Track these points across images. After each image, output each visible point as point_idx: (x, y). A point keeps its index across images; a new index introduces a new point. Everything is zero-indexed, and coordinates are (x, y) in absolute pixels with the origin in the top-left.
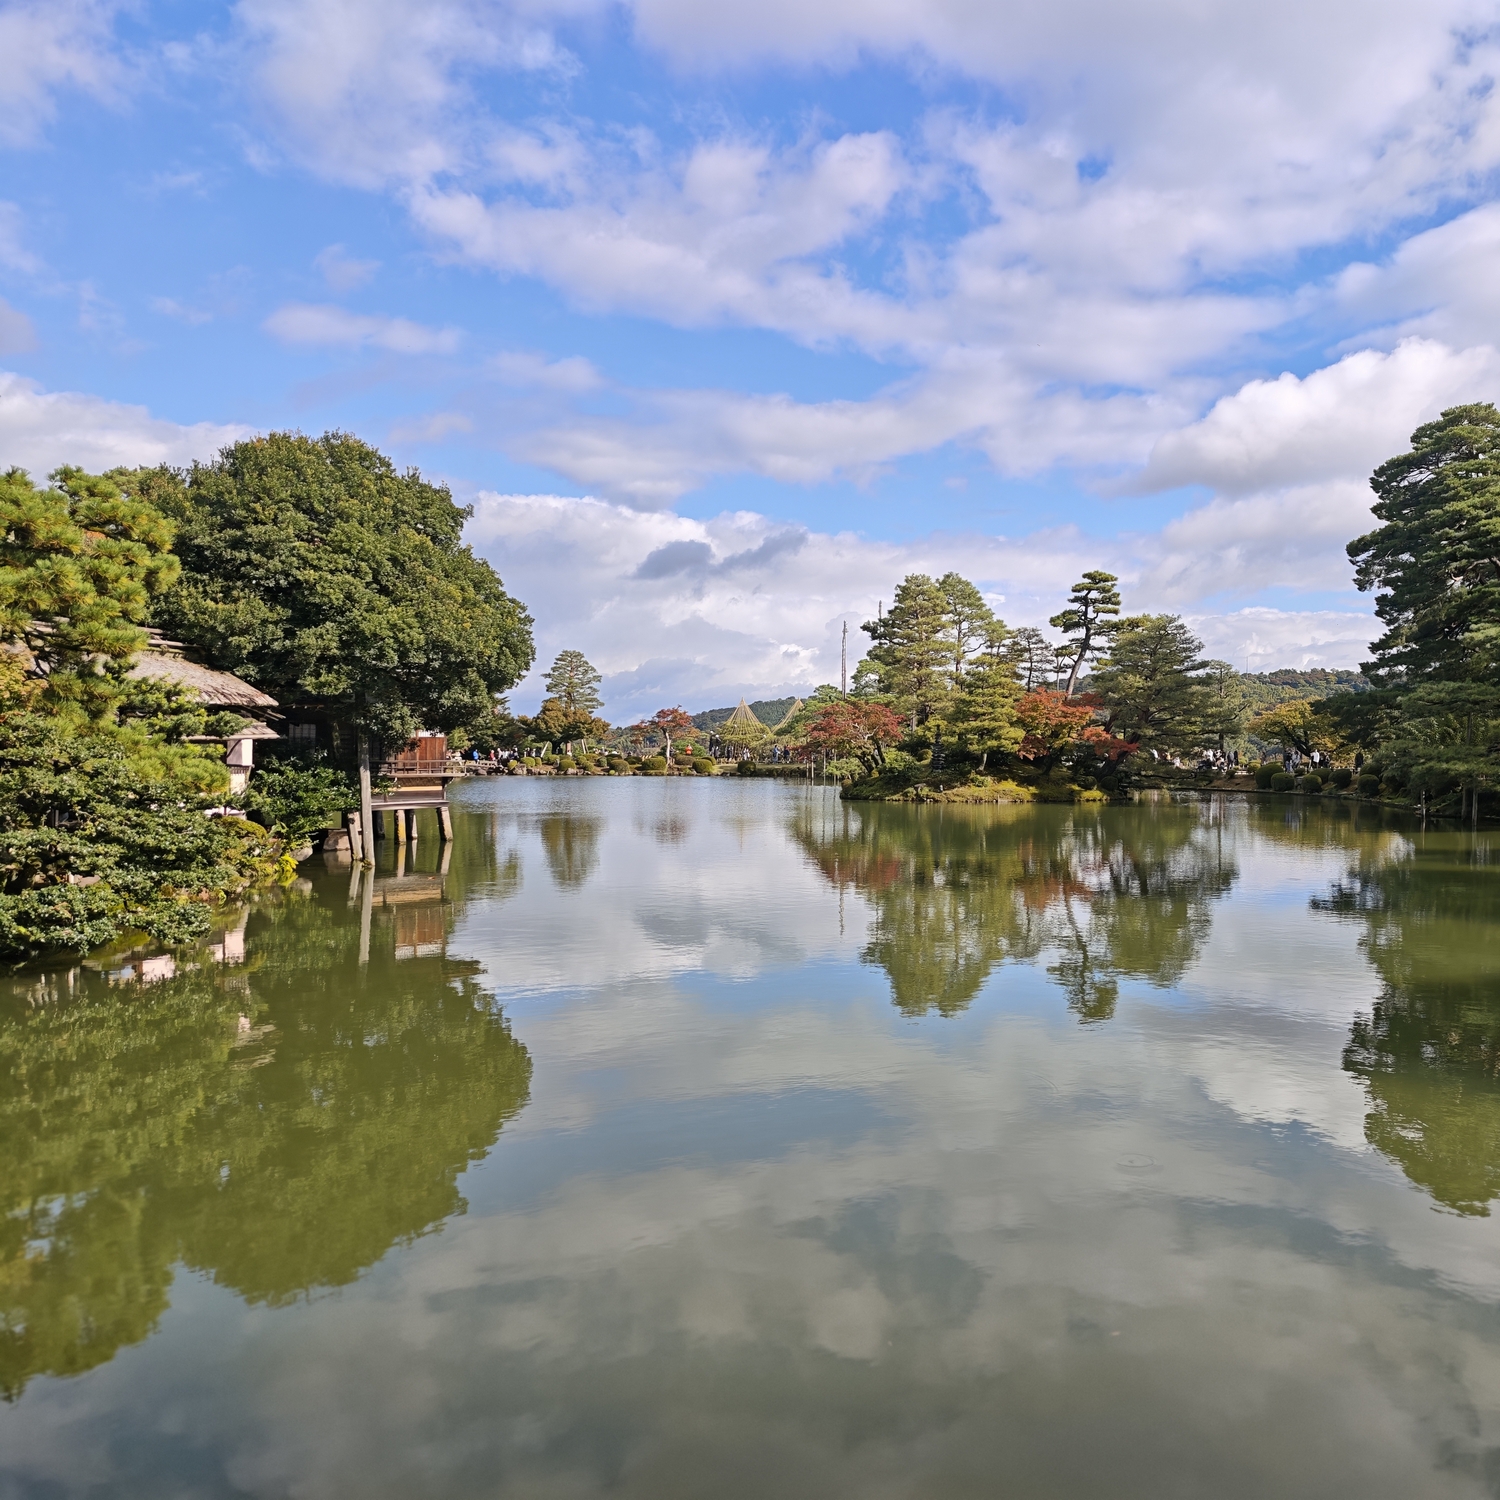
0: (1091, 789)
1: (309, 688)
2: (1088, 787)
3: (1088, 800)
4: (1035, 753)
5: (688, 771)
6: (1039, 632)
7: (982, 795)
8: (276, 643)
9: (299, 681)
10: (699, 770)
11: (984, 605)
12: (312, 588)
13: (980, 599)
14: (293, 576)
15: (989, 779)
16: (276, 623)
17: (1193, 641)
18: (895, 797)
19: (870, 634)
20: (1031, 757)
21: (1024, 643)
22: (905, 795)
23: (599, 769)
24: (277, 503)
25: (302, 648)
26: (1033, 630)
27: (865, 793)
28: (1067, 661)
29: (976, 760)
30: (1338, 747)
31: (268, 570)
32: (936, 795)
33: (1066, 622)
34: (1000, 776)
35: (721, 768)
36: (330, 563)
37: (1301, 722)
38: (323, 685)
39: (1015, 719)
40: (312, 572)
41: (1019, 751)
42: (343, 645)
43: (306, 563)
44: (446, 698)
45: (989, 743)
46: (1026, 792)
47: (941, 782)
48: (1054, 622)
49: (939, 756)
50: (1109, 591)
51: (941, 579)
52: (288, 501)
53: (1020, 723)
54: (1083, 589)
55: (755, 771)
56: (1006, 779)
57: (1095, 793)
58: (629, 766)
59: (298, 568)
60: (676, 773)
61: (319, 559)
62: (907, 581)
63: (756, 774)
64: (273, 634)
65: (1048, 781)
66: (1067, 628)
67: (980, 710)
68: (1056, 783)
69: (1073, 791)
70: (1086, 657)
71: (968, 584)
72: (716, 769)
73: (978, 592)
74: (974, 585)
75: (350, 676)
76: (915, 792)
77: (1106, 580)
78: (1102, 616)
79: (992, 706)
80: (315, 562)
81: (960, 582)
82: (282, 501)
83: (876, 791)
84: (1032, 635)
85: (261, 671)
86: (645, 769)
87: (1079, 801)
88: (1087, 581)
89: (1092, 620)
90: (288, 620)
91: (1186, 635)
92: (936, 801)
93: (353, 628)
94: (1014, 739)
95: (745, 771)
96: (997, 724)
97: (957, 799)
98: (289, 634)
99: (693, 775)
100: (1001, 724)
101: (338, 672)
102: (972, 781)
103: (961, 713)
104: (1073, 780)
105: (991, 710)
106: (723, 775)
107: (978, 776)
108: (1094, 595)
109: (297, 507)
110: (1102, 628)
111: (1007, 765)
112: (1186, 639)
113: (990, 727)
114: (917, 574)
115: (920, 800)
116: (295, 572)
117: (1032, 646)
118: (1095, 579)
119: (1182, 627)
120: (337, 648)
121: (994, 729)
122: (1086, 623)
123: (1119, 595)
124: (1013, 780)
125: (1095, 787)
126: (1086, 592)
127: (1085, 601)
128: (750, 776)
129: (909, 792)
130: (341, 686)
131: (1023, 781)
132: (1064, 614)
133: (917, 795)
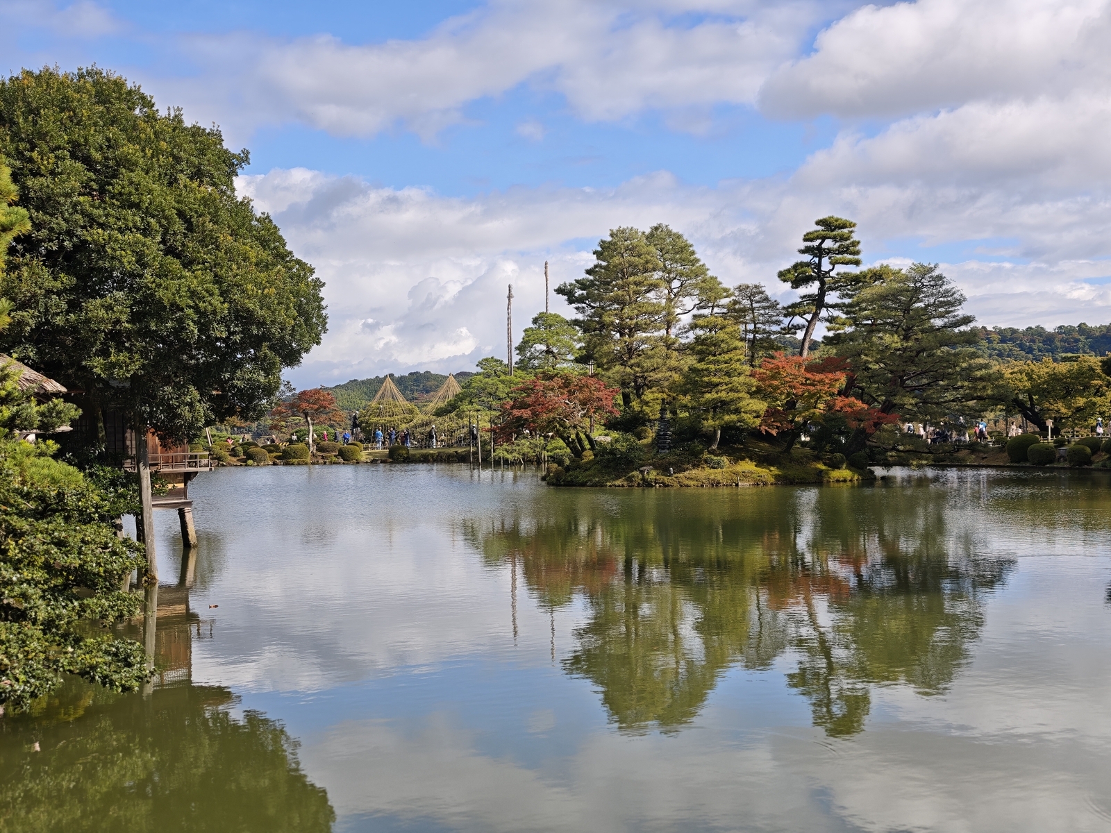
0: (839, 468)
1: (97, 370)
2: (835, 466)
3: (838, 481)
4: (778, 427)
5: (334, 459)
6: (763, 289)
7: (719, 477)
8: (58, 318)
9: (84, 363)
10: (346, 457)
11: (698, 260)
12: (101, 249)
13: (693, 253)
14: (77, 236)
15: (725, 459)
16: (59, 294)
17: (953, 294)
18: (618, 482)
19: (566, 297)
20: (774, 432)
21: (746, 303)
22: (630, 479)
23: (234, 459)
24: (53, 151)
25: (88, 321)
26: (756, 287)
27: (581, 478)
28: (798, 320)
29: (708, 438)
30: (1073, 413)
31: (51, 230)
32: (666, 479)
33: (797, 277)
34: (737, 457)
35: (370, 454)
36: (119, 219)
37: (1028, 385)
38: (113, 365)
39: (754, 389)
40: (100, 231)
41: (760, 426)
42: (134, 318)
43: (92, 221)
44: (238, 379)
45: (727, 418)
46: (768, 474)
47: (671, 464)
48: (783, 276)
49: (666, 434)
50: (847, 239)
51: (648, 231)
52: (64, 148)
53: (757, 393)
54: (817, 238)
55: (408, 458)
56: (743, 459)
57: (845, 473)
58: (268, 455)
59: (84, 227)
60: (321, 461)
61: (107, 216)
62: (612, 235)
63: (409, 460)
64: (58, 306)
65: (791, 460)
66: (797, 283)
67: (715, 380)
68: (799, 461)
69: (821, 471)
70: (821, 316)
71: (679, 237)
72: (363, 456)
73: (691, 246)
74: (685, 237)
75: (144, 353)
76: (640, 476)
77: (844, 226)
78: (841, 269)
79: (728, 374)
80: (103, 220)
81: (670, 233)
82: (58, 148)
83: (594, 476)
84: (753, 292)
85: (40, 352)
86: (285, 458)
87: (829, 482)
88: (820, 228)
89: (827, 273)
90: (71, 290)
91: (944, 287)
92: (666, 486)
93: (145, 297)
94: (755, 411)
95: (397, 457)
96: (735, 395)
97: (691, 483)
98: (74, 306)
99: (339, 463)
100: (740, 395)
101: (129, 350)
102: (706, 461)
103: (694, 383)
104: (818, 458)
105: (727, 379)
106: (374, 462)
107: (712, 456)
108: (828, 244)
109: (74, 156)
110: (839, 282)
111: (742, 443)
112: (947, 291)
113: (728, 399)
114: (624, 226)
115: (647, 484)
116: (79, 232)
117: (755, 305)
118: (829, 225)
119: (940, 278)
120: (127, 322)
121: (732, 401)
122: (821, 276)
123: (859, 243)
124: (751, 460)
125: (844, 466)
126: (819, 241)
127: (819, 252)
128: (404, 462)
129: (633, 476)
130: (134, 367)
131: (762, 461)
132: (796, 267)
133: (643, 479)
